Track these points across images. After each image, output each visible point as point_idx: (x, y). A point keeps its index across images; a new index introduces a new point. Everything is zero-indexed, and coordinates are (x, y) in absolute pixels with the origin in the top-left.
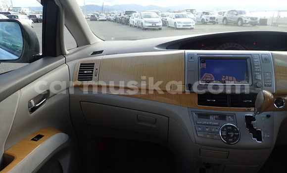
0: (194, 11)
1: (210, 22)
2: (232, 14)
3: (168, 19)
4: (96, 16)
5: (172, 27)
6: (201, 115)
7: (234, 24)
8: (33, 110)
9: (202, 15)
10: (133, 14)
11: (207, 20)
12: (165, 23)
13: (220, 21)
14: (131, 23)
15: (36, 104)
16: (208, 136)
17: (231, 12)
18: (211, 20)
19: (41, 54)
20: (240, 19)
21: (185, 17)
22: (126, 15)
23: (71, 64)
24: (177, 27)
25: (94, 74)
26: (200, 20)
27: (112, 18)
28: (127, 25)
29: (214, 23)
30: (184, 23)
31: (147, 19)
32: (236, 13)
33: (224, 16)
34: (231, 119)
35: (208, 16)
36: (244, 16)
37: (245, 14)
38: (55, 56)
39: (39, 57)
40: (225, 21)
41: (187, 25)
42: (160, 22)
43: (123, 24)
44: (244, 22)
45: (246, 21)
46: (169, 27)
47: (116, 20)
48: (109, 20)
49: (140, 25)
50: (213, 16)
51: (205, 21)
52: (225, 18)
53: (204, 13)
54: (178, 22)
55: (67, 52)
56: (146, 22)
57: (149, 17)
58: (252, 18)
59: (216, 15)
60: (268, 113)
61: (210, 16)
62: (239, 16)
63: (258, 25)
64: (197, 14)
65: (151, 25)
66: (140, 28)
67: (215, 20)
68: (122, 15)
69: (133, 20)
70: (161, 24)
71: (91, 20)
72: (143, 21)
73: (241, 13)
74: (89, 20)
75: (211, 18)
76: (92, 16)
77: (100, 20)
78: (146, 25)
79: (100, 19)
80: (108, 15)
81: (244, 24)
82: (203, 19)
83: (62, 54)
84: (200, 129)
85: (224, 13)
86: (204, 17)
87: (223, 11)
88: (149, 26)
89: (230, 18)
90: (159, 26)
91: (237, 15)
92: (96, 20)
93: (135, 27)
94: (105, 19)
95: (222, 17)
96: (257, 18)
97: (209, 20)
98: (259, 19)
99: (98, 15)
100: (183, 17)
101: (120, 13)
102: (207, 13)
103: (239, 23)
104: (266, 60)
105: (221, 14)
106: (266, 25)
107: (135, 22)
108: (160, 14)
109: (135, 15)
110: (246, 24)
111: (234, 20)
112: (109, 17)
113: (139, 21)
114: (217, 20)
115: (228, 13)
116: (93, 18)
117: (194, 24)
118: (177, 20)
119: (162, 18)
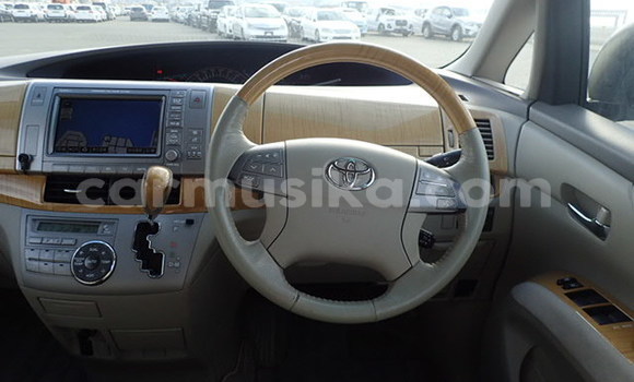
0: (364, 5)
1: (395, 31)
2: (442, 15)
3: (304, 22)
4: (145, 10)
7: (447, 36)
9: (379, 16)
10: (226, 8)
11: (389, 26)
12: (297, 32)
13: (417, 30)
14: (220, 28)
17: (439, 11)
18: (399, 27)
20: (457, 26)
21: (341, 19)
22: (210, 11)
26: (376, 27)
27: (181, 15)
29: (405, 34)
30: (336, 31)
31: (253, 21)
32: (448, 13)
33: (426, 18)
34: (107, 232)
35: (392, 17)
36: (465, 19)
37: (467, 14)
40: (426, 30)
42: (283, 27)
44: (464, 33)
45: (468, 30)
47: (189, 22)
48: (176, 20)
49: (239, 33)
50: (401, 18)
51: (386, 28)
52: (426, 24)
53: (383, 10)
54: (324, 30)
56: (250, 26)
57: (261, 15)
59: (409, 17)
61: (397, 17)
62: (455, 20)
64: (369, 13)
65: (262, 33)
67: (407, 28)
68: (203, 10)
69: (225, 21)
70: (285, 32)
71: (132, 19)
72: (244, 23)
73: (459, 12)
74: (128, 18)
75: (398, 23)
76: (134, 9)
77: (155, 20)
78: (251, 33)
79: (154, 17)
80: (173, 8)
81: (465, 37)
82: (381, 24)
85: (426, 11)
86: (384, 19)
87: (422, 7)
88: (258, 37)
89: (438, 24)
90: (279, 37)
91: (450, 17)
92: (146, 19)
93: (229, 37)
94: (166, 17)
95: (420, 21)
97: (394, 27)
99: (149, 7)
100: (336, 17)
101: (199, 6)
102: (390, 12)
103: (456, 34)
104: (198, 102)
105: (419, 15)
107: (229, 26)
108: (287, 10)
109: (229, 10)
110: (470, 37)
111: (444, 28)
112: (174, 14)
113: (237, 25)
114: (411, 26)
115: (434, 12)
116: (137, 14)
117: (359, 35)
118: (321, 25)
119: (289, 19)
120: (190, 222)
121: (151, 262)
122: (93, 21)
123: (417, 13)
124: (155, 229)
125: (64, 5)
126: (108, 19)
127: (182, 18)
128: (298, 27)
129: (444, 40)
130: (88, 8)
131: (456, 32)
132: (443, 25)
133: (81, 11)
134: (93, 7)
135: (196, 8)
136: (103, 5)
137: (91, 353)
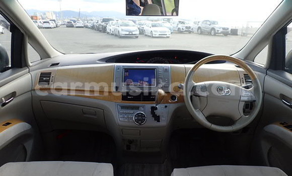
0: (171, 20)
1: (185, 31)
2: (206, 24)
3: (146, 28)
4: (73, 22)
5: (149, 36)
6: (123, 107)
7: (209, 33)
8: (4, 105)
9: (178, 24)
10: (111, 22)
11: (183, 29)
12: (142, 32)
13: (195, 30)
14: (108, 30)
15: (6, 101)
16: (126, 120)
17: (205, 22)
18: (187, 29)
19: (10, 66)
20: (213, 29)
21: (162, 26)
22: (103, 23)
23: (33, 73)
24: (154, 36)
25: (50, 81)
26: (177, 29)
27: (89, 25)
28: (104, 32)
29: (190, 32)
30: (160, 32)
31: (124, 28)
32: (209, 23)
33: (199, 25)
34: (142, 109)
35: (184, 25)
36: (216, 26)
37: (217, 24)
38: (21, 67)
39: (9, 68)
40: (199, 30)
41: (163, 34)
42: (136, 30)
43: (100, 31)
44: (217, 32)
45: (218, 31)
46: (146, 35)
47: (93, 28)
48: (86, 27)
49: (117, 33)
50: (188, 25)
51: (181, 30)
52: (199, 28)
53: (180, 22)
54: (155, 31)
55: (31, 64)
56: (122, 30)
57: (127, 25)
58: (224, 29)
59: (191, 25)
60: (166, 105)
61: (186, 25)
62: (212, 26)
63: (229, 34)
64: (173, 23)
65: (128, 33)
66: (117, 36)
67: (191, 30)
68: (100, 23)
69: (110, 28)
70: (138, 32)
71: (67, 27)
72: (120, 29)
73: (214, 23)
74: (65, 26)
75: (186, 27)
76: (68, 22)
78: (123, 33)
79: (77, 26)
80: (86, 22)
81: (217, 33)
82: (179, 28)
83: (27, 65)
84: (121, 116)
85: (199, 22)
86: (180, 26)
87: (197, 20)
88: (126, 35)
89: (205, 28)
90: (135, 35)
91: (210, 25)
92: (72, 26)
93: (112, 34)
94: (83, 26)
95: (196, 26)
96: (228, 29)
97: (185, 29)
98: (230, 30)
99: (75, 22)
100: (160, 26)
101: (98, 21)
102: (183, 23)
104: (166, 70)
105: (196, 24)
106: (237, 35)
107: (113, 30)
108: (137, 22)
109: (112, 23)
110: (219, 33)
111: (207, 30)
112: (86, 24)
113: (116, 29)
114: (192, 29)
115: (202, 23)
116: (69, 24)
117: (170, 33)
118: (153, 29)
119: (139, 26)
120: (166, 107)
121: (157, 118)
122: (51, 28)
123: (195, 23)
124: (156, 109)
125: (38, 21)
126: (57, 27)
127: (89, 26)
128: (142, 30)
129: (207, 35)
130: (48, 22)
131: (213, 32)
132: (207, 28)
133: (45, 24)
134: (50, 22)
135: (96, 22)
136: (54, 20)
137: (130, 149)
